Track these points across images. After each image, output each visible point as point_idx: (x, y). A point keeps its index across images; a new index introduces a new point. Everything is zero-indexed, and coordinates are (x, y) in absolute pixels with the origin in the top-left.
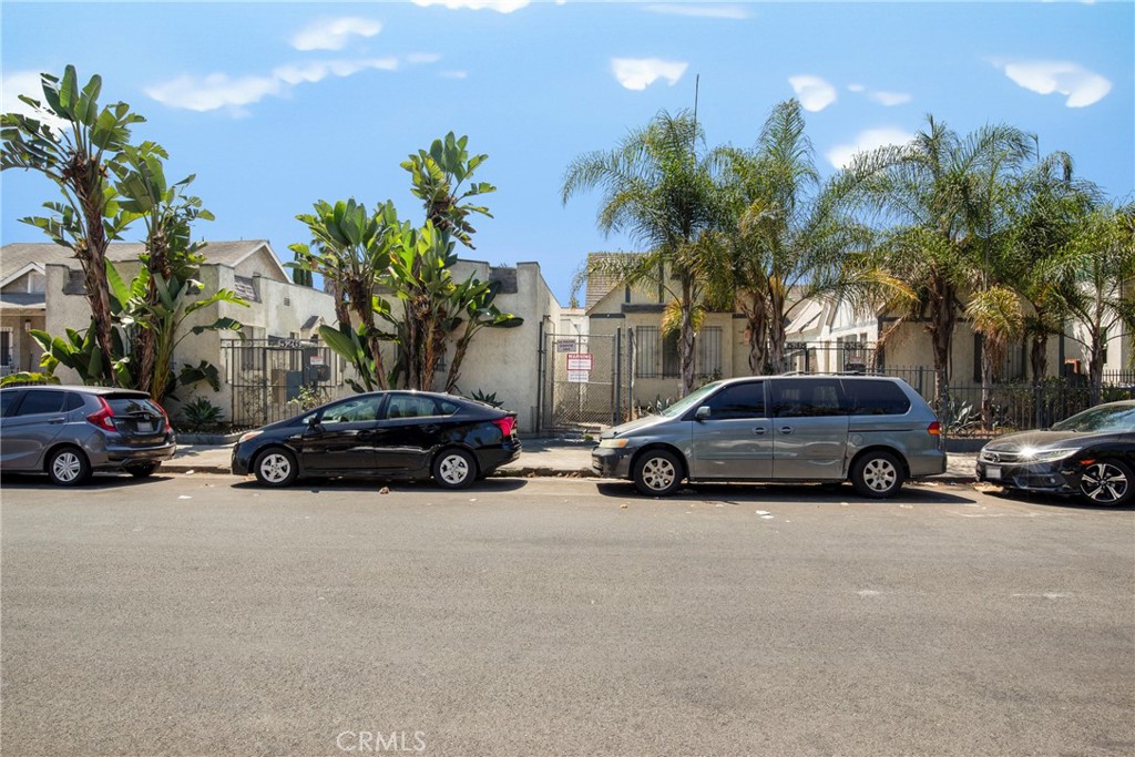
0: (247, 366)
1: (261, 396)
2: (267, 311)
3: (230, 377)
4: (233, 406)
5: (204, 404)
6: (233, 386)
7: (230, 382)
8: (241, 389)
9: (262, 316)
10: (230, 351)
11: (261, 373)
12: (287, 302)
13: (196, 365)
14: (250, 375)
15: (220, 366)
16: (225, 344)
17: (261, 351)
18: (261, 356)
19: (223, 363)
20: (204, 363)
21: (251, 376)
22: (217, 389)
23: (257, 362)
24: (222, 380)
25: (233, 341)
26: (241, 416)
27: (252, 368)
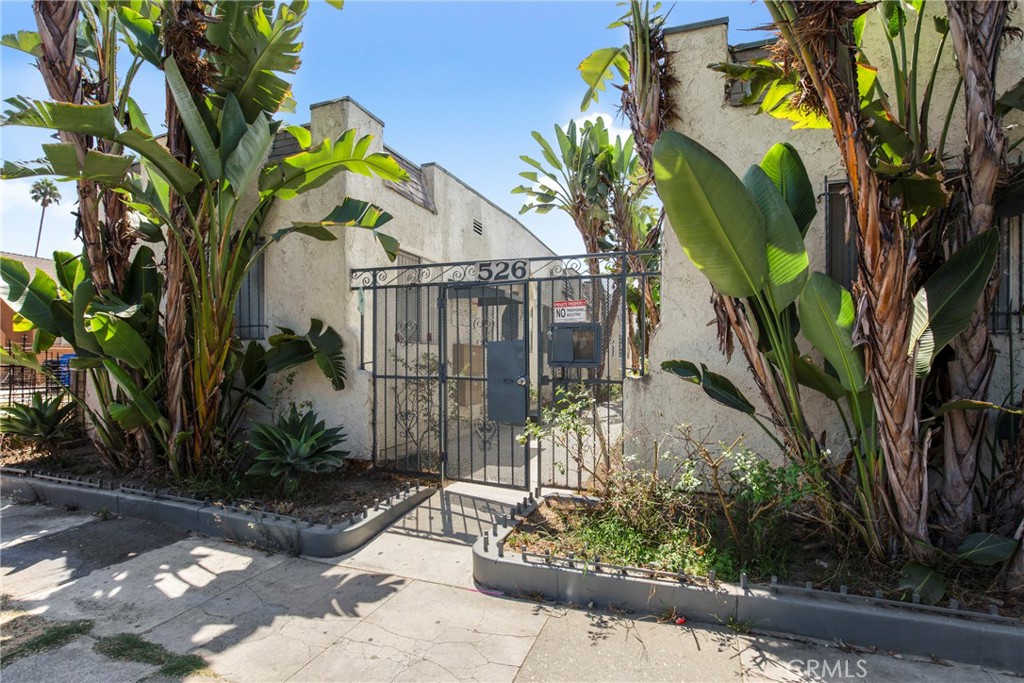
0: (408, 333)
1: (435, 398)
2: (446, 233)
3: (368, 357)
4: (374, 424)
5: (301, 425)
6: (375, 376)
7: (369, 367)
8: (391, 382)
9: (438, 240)
10: (368, 295)
11: (434, 350)
12: (478, 228)
13: (303, 329)
14: (413, 353)
15: (348, 330)
16: (358, 282)
17: (435, 293)
18: (435, 305)
19: (354, 324)
20: (317, 324)
21: (412, 356)
22: (339, 385)
23: (429, 324)
24: (352, 362)
25: (375, 271)
26: (391, 443)
27: (418, 340)
